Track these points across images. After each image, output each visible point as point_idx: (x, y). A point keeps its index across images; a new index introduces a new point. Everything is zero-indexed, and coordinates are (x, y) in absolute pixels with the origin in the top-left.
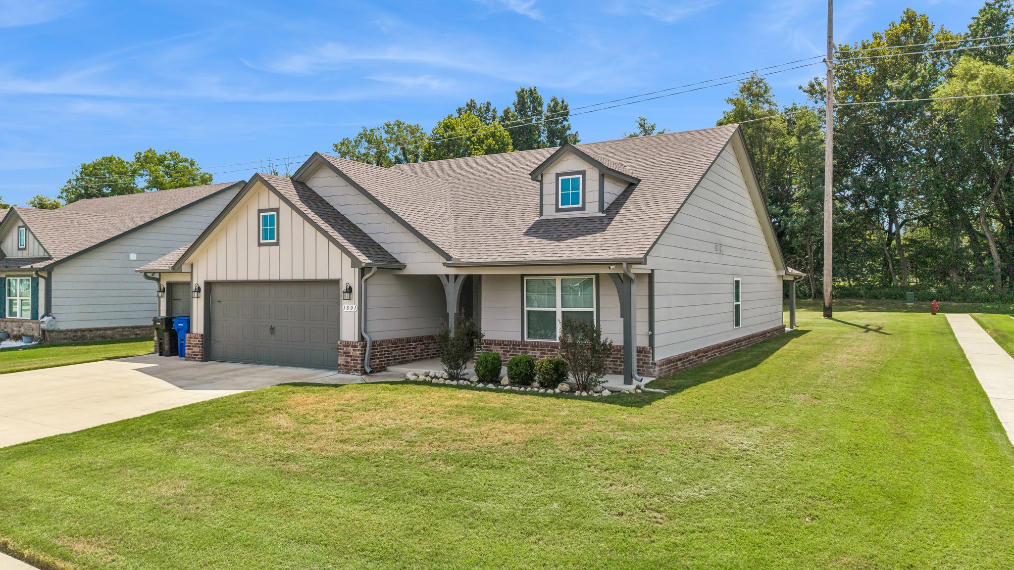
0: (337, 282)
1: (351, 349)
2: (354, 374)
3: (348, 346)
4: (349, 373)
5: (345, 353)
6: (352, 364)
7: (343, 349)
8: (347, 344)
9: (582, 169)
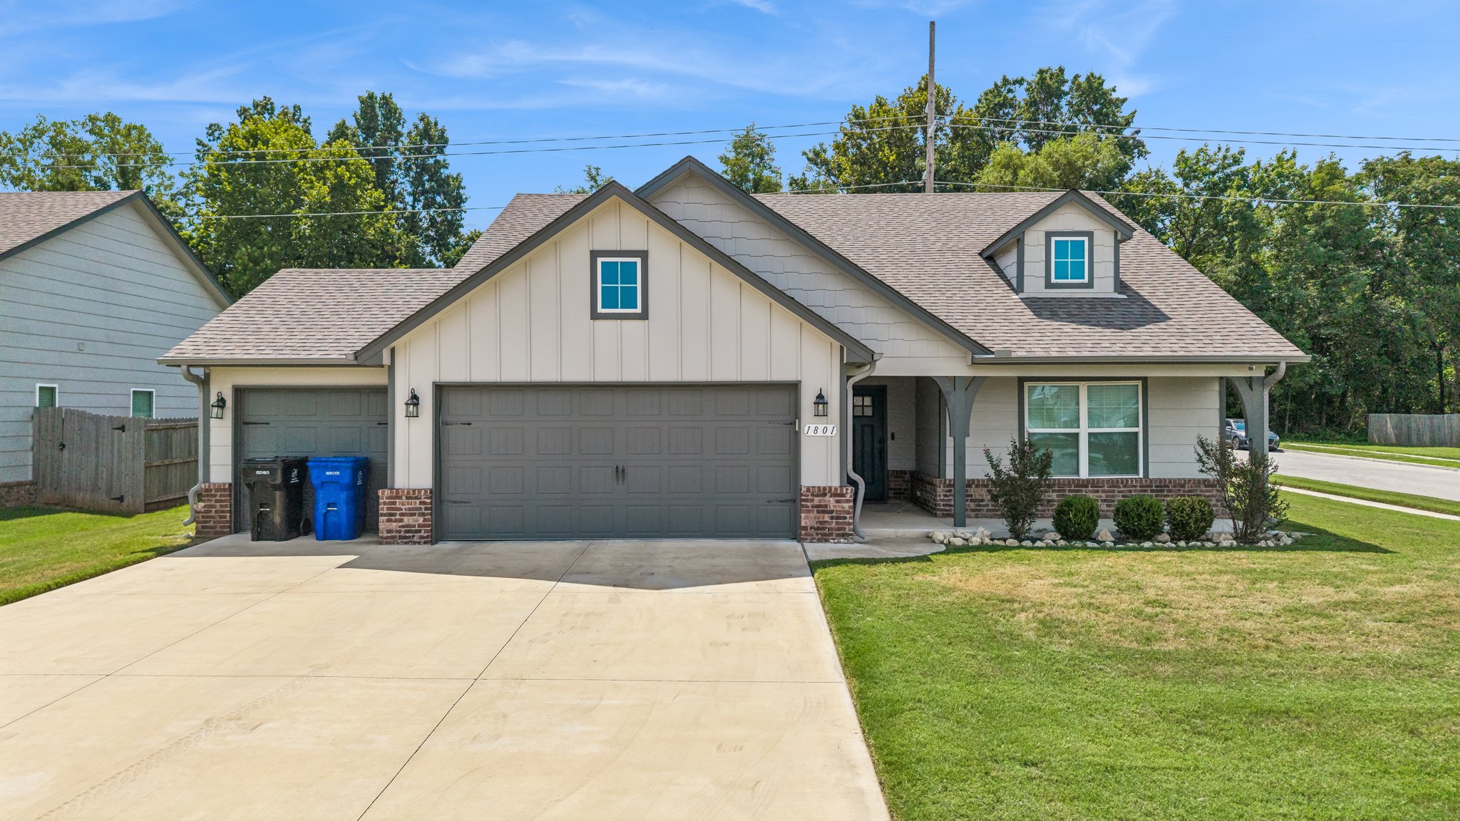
0: (793, 388)
1: (831, 501)
2: (839, 542)
3: (825, 495)
4: (827, 541)
5: (817, 506)
6: (834, 525)
7: (813, 500)
8: (823, 492)
9: (1087, 229)
